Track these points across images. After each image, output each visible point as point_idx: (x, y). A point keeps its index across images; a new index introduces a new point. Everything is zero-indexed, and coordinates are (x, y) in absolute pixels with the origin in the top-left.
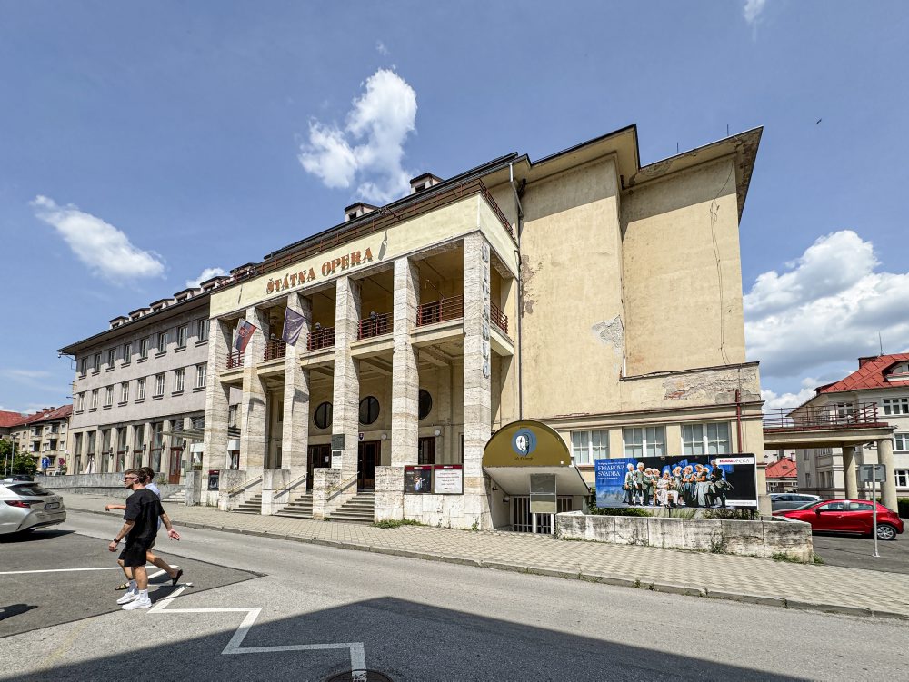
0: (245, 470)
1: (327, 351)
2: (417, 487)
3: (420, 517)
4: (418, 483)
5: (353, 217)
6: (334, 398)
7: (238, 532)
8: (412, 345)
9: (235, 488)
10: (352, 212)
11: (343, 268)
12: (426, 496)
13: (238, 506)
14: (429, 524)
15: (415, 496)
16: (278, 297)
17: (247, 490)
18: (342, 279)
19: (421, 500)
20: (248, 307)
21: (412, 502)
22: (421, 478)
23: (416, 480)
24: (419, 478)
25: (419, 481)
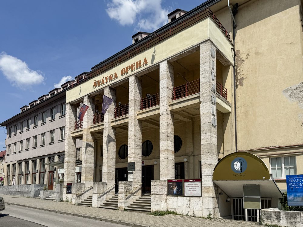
0: (84, 183)
1: (125, 117)
2: (175, 192)
3: (177, 210)
4: (175, 190)
5: (137, 40)
6: (129, 143)
7: (81, 216)
8: (170, 111)
9: (80, 192)
10: (136, 38)
11: (132, 71)
12: (180, 198)
13: (81, 202)
14: (182, 214)
15: (173, 197)
16: (99, 90)
17: (85, 194)
18: (131, 77)
19: (177, 199)
20: (84, 96)
21: (172, 201)
22: (176, 187)
23: (174, 188)
24: (175, 187)
25: (175, 189)
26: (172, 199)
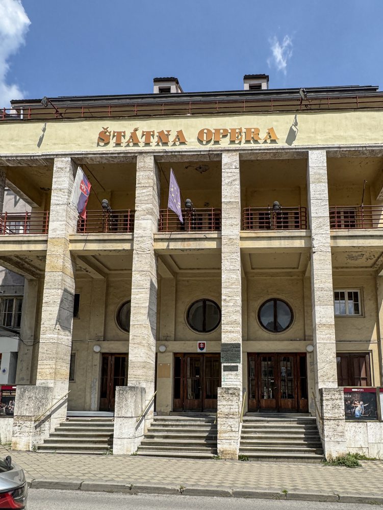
0: (51, 385)
2: (357, 413)
3: (365, 450)
4: (359, 408)
5: (165, 91)
6: (223, 297)
9: (41, 413)
10: (165, 85)
11: (232, 142)
12: (372, 425)
13: (43, 442)
14: (378, 458)
15: (356, 423)
16: (118, 153)
17: (52, 416)
18: (230, 154)
19: (365, 428)
20: (57, 155)
21: (352, 431)
22: (361, 403)
23: (355, 404)
24: (359, 402)
25: (359, 406)
26: (353, 428)
